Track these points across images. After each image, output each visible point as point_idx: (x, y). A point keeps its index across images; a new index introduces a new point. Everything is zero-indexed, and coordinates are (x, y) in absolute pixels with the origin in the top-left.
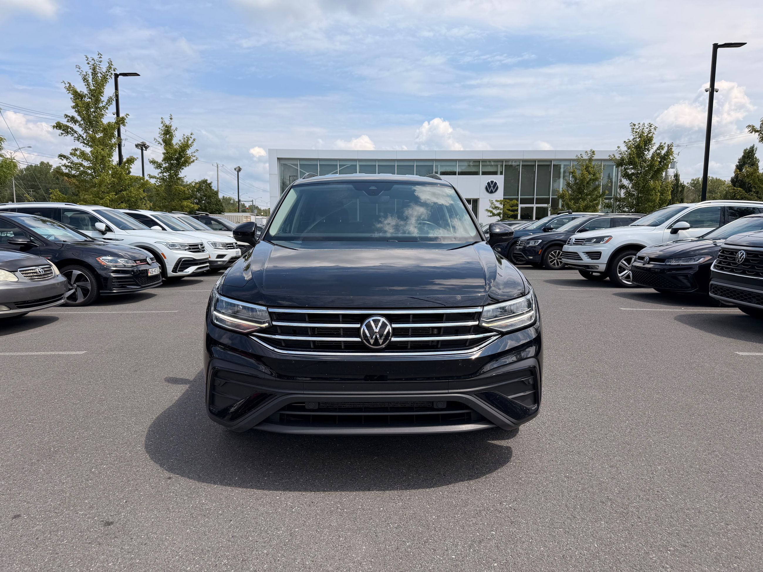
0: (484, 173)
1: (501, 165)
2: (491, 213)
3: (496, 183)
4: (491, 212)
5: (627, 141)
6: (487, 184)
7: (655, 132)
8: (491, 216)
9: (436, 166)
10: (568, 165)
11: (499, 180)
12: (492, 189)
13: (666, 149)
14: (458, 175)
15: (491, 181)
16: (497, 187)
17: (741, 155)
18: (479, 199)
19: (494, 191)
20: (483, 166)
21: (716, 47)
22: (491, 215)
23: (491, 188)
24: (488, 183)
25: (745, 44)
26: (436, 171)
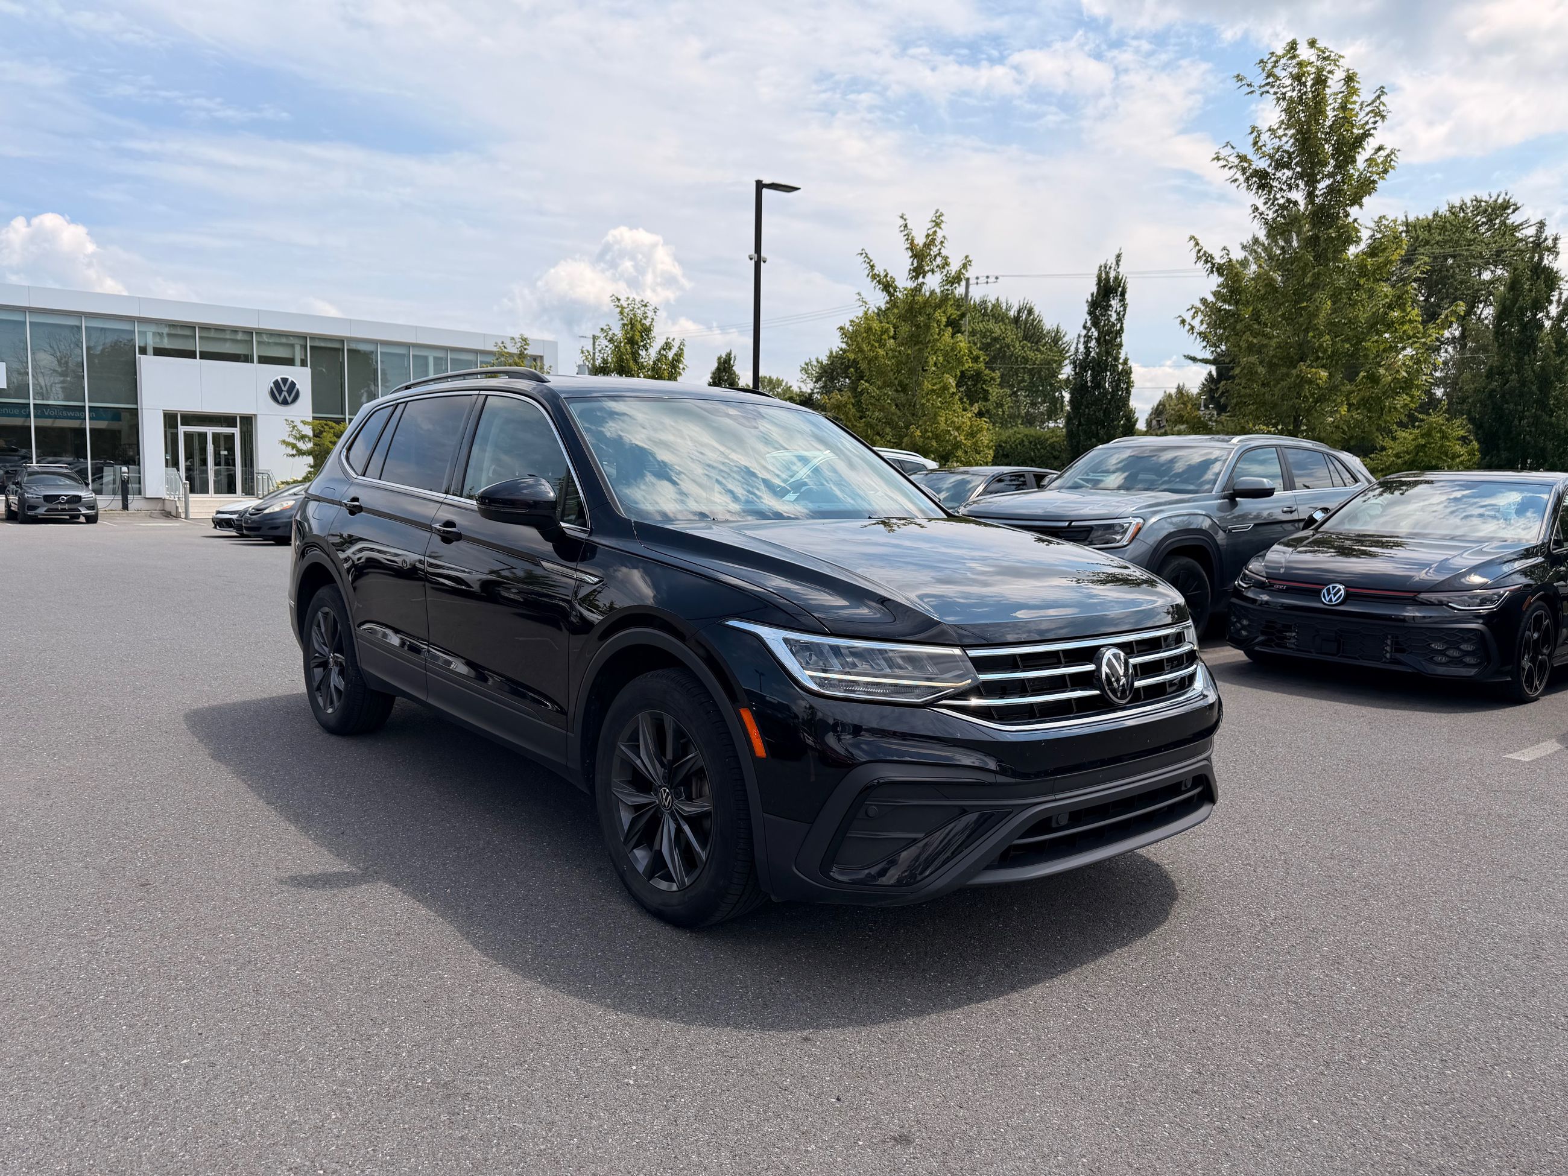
0: (264, 360)
1: (301, 346)
2: (293, 448)
3: (293, 384)
4: (294, 446)
5: (605, 328)
6: (272, 385)
7: (655, 317)
8: (293, 455)
9: (143, 334)
10: (441, 359)
11: (301, 377)
12: (285, 396)
13: (674, 350)
14: (201, 358)
15: (282, 379)
16: (298, 392)
17: (714, 365)
18: (255, 415)
19: (289, 400)
20: (259, 343)
21: (760, 186)
22: (294, 452)
23: (284, 393)
24: (276, 383)
25: (796, 189)
26: (142, 345)
